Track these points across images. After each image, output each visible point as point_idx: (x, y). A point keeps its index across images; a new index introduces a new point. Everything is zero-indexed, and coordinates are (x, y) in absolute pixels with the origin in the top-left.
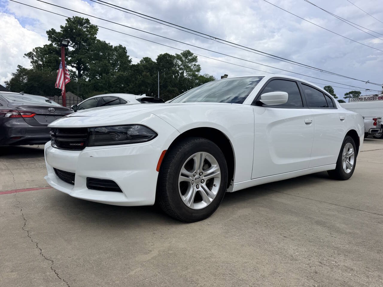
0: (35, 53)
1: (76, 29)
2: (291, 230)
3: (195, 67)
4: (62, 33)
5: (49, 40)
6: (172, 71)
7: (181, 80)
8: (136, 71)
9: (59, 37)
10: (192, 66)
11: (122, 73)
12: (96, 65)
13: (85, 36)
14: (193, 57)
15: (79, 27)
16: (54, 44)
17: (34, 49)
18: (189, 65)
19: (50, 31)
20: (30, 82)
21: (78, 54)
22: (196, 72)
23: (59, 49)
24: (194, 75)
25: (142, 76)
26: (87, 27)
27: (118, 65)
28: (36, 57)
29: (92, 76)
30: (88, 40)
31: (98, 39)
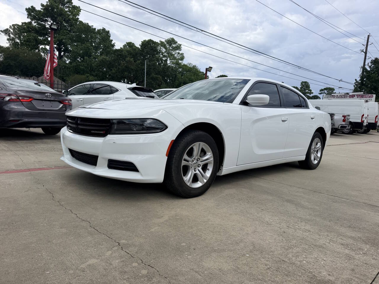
0: (12, 30)
1: (57, 8)
2: (267, 205)
3: (178, 55)
4: (42, 11)
5: (28, 18)
6: (156, 58)
7: (165, 67)
8: (119, 56)
9: (39, 15)
10: (176, 54)
11: (105, 57)
12: (78, 47)
13: (67, 16)
14: (177, 45)
15: (60, 6)
16: (33, 22)
17: (11, 25)
18: (173, 53)
19: (29, 9)
20: (6, 60)
21: (59, 35)
22: (180, 61)
23: (39, 28)
24: (178, 64)
25: (125, 61)
26: (68, 7)
27: (101, 49)
28: (12, 35)
29: (73, 59)
30: (70, 21)
31: (80, 20)
